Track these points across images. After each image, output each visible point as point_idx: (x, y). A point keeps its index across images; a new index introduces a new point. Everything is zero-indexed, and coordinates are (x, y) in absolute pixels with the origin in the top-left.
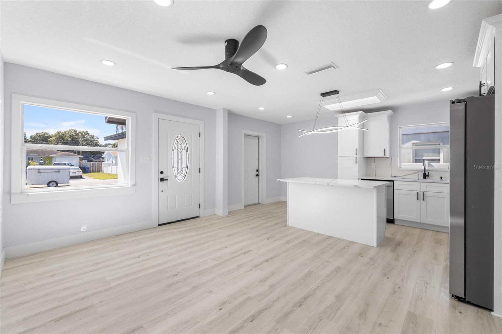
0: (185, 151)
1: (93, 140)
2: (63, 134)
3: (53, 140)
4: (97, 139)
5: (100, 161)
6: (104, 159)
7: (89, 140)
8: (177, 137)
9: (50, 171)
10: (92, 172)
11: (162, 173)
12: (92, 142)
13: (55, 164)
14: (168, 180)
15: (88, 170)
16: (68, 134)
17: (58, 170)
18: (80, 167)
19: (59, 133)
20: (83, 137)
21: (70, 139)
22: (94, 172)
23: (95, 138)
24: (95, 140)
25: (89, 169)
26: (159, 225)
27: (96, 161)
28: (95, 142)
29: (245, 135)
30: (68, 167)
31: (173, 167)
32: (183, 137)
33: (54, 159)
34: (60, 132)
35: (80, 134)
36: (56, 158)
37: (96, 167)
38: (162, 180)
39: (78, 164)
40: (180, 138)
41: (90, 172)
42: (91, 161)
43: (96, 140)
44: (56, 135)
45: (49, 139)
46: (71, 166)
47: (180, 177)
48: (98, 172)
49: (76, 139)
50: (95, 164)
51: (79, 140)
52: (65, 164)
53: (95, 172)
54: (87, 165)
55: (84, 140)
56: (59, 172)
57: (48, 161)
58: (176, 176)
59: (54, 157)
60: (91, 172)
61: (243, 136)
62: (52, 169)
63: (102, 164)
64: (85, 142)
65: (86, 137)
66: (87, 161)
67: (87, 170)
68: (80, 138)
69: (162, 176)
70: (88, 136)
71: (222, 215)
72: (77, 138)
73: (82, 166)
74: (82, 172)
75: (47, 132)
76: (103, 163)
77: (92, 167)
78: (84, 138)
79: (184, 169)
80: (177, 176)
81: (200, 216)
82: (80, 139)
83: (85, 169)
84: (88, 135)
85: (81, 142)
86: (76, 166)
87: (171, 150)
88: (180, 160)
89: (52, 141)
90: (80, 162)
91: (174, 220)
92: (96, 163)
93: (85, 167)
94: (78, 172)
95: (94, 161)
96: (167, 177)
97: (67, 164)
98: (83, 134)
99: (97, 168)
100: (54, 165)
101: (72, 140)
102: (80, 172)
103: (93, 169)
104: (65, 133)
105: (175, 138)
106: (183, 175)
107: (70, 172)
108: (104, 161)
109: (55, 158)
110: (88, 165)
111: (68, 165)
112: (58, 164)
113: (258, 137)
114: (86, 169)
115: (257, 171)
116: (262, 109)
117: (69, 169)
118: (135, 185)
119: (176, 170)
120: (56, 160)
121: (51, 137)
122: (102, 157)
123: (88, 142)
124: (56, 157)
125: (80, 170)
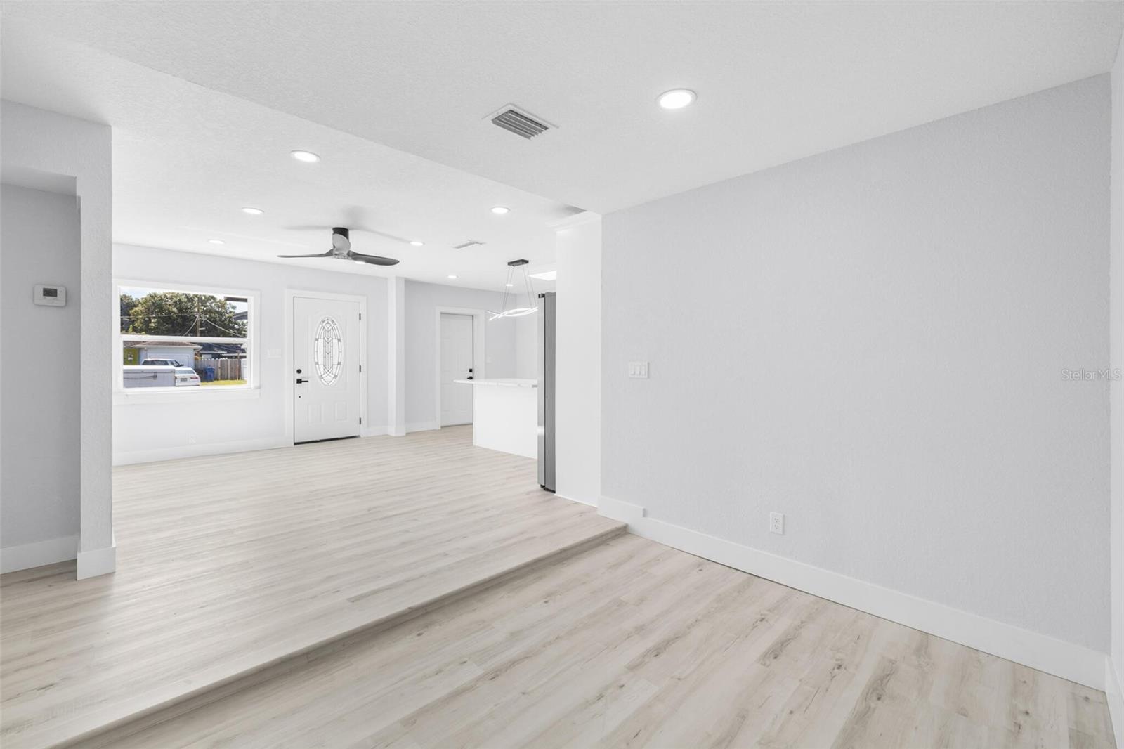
0: (335, 341)
1: (223, 310)
2: (162, 299)
3: (140, 313)
4: (232, 310)
5: (236, 357)
6: (245, 352)
7: (216, 311)
8: (323, 322)
9: (138, 375)
10: (222, 379)
11: (299, 371)
12: (221, 315)
13: (146, 363)
14: (307, 381)
15: (212, 375)
16: (171, 299)
17: (153, 375)
18: (197, 370)
19: (152, 297)
20: (202, 306)
21: (175, 310)
22: (224, 378)
23: (228, 306)
24: (228, 312)
25: (213, 372)
26: (295, 444)
27: (229, 357)
28: (227, 315)
29: (442, 313)
30: (171, 367)
31: (317, 363)
32: (333, 322)
33: (143, 353)
34: (155, 294)
35: (197, 299)
36: (149, 351)
37: (229, 368)
38: (299, 381)
39: (192, 362)
40: (328, 323)
41: (216, 379)
42: (219, 356)
43: (230, 312)
44: (146, 301)
45: (132, 309)
46: (177, 366)
47: (329, 377)
48: (232, 379)
49: (187, 309)
50: (226, 363)
51: (194, 312)
52: (166, 363)
53: (227, 379)
54: (210, 363)
55: (206, 312)
56: (155, 377)
57: (131, 356)
58: (321, 377)
59: (143, 348)
60: (218, 380)
61: (438, 316)
62: (142, 371)
63: (240, 362)
64: (207, 316)
65: (208, 304)
66: (210, 356)
67: (210, 376)
68: (195, 307)
69: (299, 376)
70: (212, 303)
71: (394, 435)
72: (190, 309)
73: (199, 367)
74: (199, 379)
75: (127, 295)
76: (242, 360)
77: (221, 369)
78: (205, 306)
79: (335, 367)
80: (323, 376)
81: (361, 436)
82: (196, 310)
83: (206, 373)
84: (212, 301)
85: (197, 316)
86: (188, 367)
87: (314, 339)
88: (328, 353)
89: (138, 313)
90: (196, 359)
91: (318, 439)
92: (229, 360)
93: (205, 369)
94: (192, 378)
95: (225, 357)
96: (308, 377)
97: (169, 363)
98: (203, 298)
99: (231, 371)
100: (143, 364)
101: (180, 310)
102: (196, 378)
103: (221, 375)
104: (165, 296)
105: (319, 322)
106: (333, 376)
107: (176, 378)
108: (245, 357)
109: (146, 350)
110: (212, 365)
111: (172, 363)
112: (153, 363)
113: (473, 316)
114: (209, 373)
115: (471, 371)
116: (452, 277)
117: (174, 372)
118: (260, 387)
119: (322, 367)
120: (148, 355)
121: (136, 306)
122: (242, 347)
123: (213, 315)
124: (148, 348)
125: (196, 375)
